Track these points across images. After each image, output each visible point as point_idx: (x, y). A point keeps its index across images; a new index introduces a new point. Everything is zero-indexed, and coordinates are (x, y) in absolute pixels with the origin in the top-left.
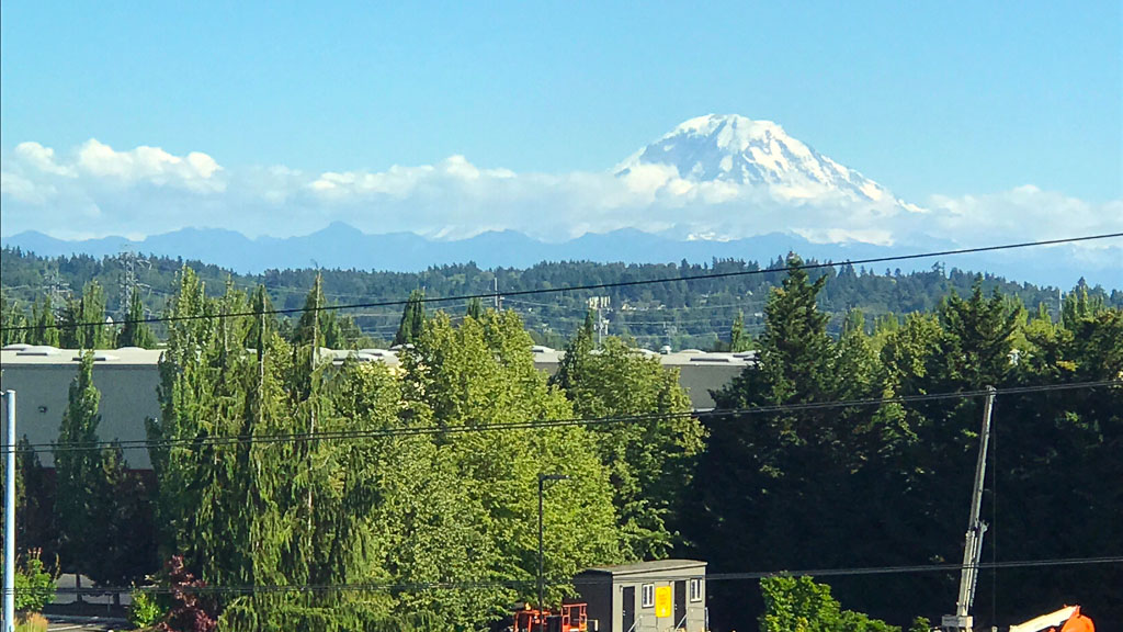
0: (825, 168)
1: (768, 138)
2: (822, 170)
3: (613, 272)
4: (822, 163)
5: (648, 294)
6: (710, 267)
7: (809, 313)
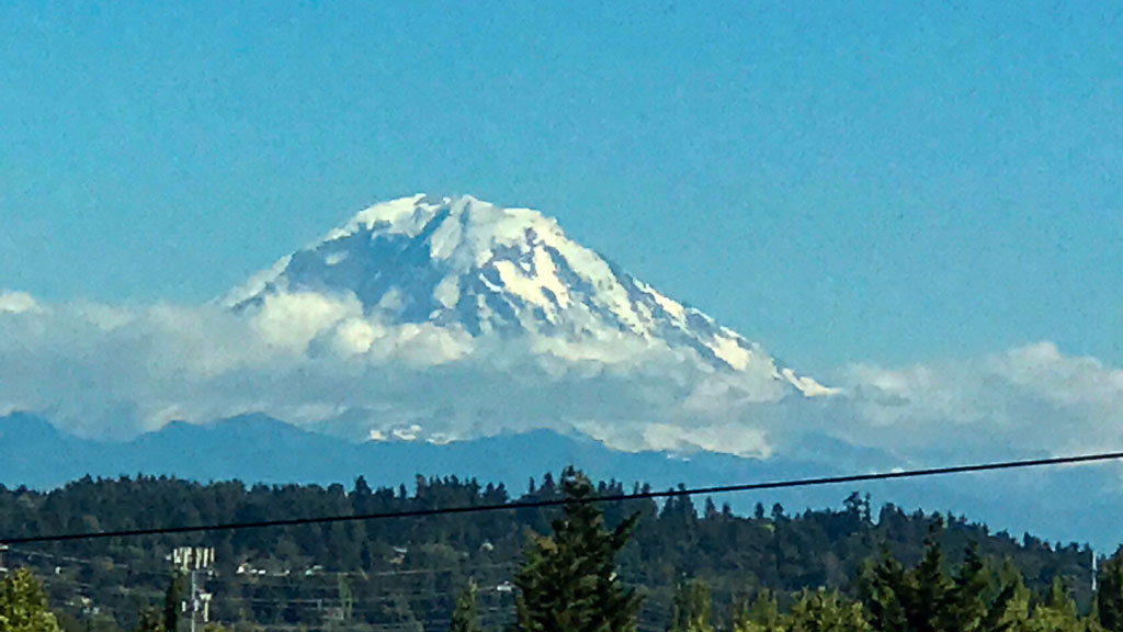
0: (640, 305)
1: (530, 242)
2: (634, 309)
3: (219, 499)
4: (634, 295)
5: (287, 544)
6: (411, 494)
7: (603, 587)
